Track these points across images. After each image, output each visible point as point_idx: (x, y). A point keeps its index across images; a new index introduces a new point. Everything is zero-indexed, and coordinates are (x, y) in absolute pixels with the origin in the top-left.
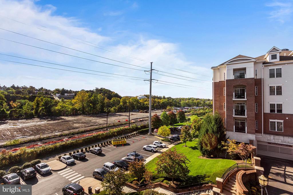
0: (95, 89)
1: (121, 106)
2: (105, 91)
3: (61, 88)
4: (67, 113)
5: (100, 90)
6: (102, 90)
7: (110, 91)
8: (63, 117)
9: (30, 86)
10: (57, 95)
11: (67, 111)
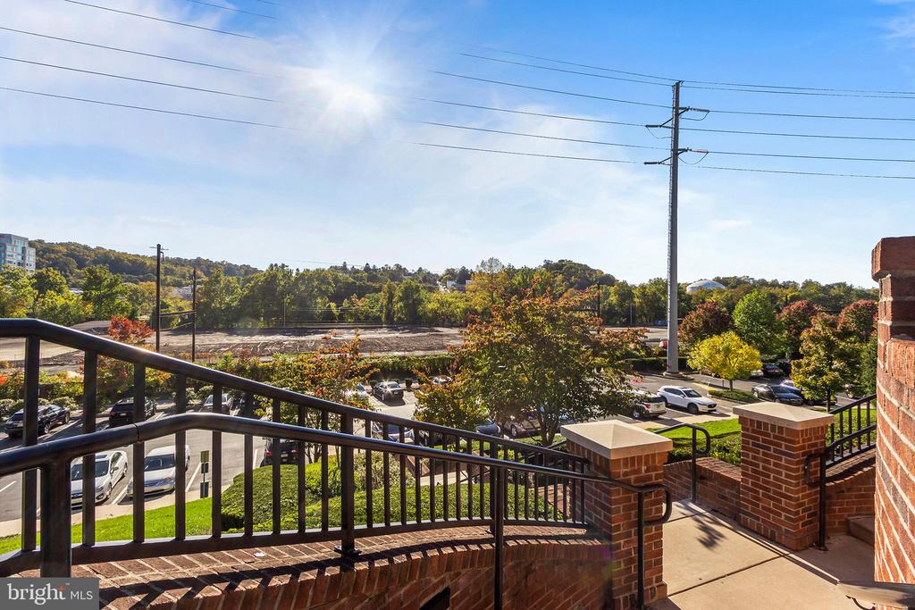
0: (543, 264)
1: (610, 305)
2: (571, 267)
3: (457, 267)
4: (453, 319)
5: (556, 265)
6: (563, 266)
7: (586, 268)
8: (440, 329)
9: (397, 265)
10: (450, 284)
11: (453, 315)
